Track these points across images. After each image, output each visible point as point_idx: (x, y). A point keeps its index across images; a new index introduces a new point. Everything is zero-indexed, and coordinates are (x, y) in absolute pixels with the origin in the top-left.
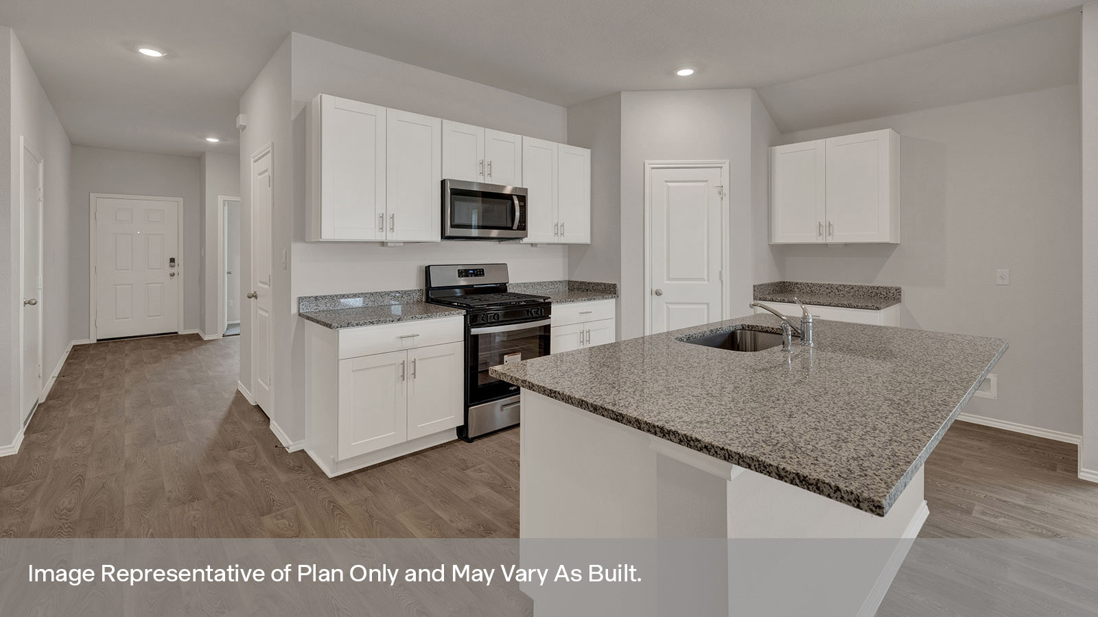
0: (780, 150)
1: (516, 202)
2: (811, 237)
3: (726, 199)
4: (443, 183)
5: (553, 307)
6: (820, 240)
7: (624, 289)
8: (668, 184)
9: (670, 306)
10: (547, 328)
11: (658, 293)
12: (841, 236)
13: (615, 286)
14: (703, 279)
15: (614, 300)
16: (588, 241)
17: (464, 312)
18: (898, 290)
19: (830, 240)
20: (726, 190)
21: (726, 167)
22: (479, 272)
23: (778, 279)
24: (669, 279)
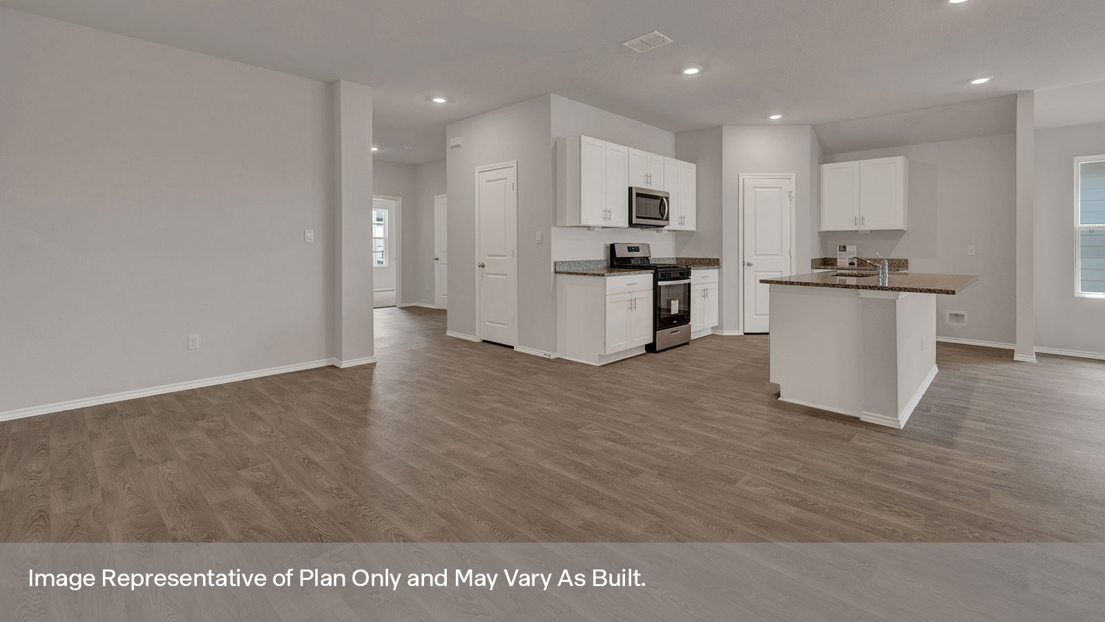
0: (827, 168)
1: (665, 200)
2: (851, 227)
3: (794, 200)
4: (630, 189)
5: (692, 271)
6: (856, 228)
7: (724, 263)
8: (756, 189)
9: (756, 273)
10: (689, 284)
11: (749, 265)
12: (869, 226)
13: (718, 260)
14: (778, 255)
15: (717, 270)
16: (694, 229)
17: (653, 271)
18: (906, 261)
19: (862, 228)
20: (793, 194)
21: (794, 178)
22: (637, 249)
23: (823, 257)
24: (756, 255)
